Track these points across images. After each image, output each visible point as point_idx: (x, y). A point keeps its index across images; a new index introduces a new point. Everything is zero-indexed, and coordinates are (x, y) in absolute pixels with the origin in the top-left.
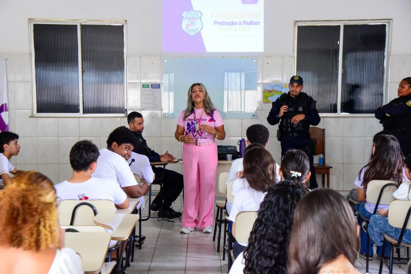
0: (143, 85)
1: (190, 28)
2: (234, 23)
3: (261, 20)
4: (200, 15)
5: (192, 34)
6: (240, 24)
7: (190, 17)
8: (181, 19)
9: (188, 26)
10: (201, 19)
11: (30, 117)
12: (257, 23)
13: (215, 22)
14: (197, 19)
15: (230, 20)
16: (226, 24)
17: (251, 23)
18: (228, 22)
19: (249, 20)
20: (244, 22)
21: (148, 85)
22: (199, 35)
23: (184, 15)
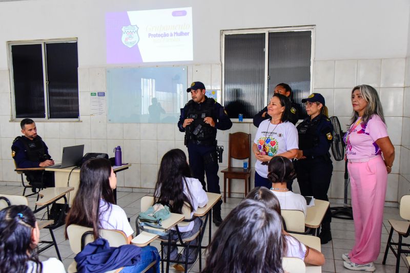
0: (92, 93)
1: (129, 41)
2: (166, 35)
3: (190, 30)
4: (136, 29)
5: (130, 47)
6: (172, 35)
7: (128, 31)
8: (121, 33)
9: (126, 39)
10: (137, 33)
11: (10, 121)
12: (187, 34)
13: (150, 35)
14: (135, 33)
15: (162, 32)
16: (160, 35)
17: (182, 34)
18: (161, 34)
19: (179, 32)
20: (175, 33)
21: (95, 93)
22: (136, 47)
23: (123, 29)
